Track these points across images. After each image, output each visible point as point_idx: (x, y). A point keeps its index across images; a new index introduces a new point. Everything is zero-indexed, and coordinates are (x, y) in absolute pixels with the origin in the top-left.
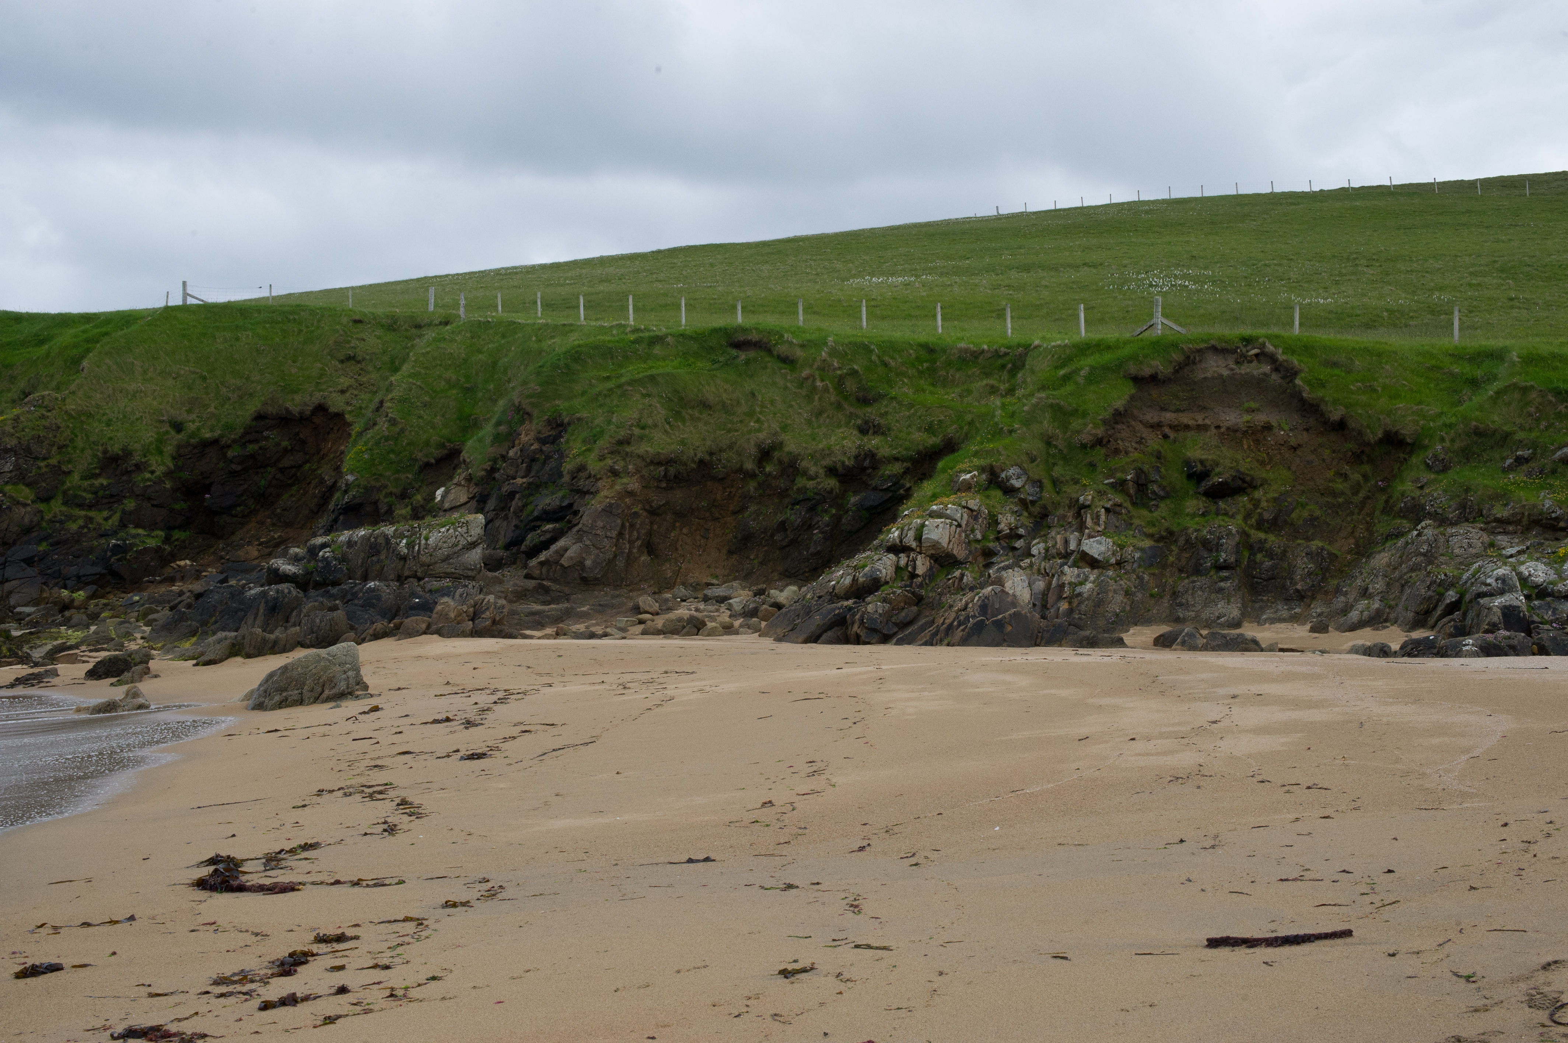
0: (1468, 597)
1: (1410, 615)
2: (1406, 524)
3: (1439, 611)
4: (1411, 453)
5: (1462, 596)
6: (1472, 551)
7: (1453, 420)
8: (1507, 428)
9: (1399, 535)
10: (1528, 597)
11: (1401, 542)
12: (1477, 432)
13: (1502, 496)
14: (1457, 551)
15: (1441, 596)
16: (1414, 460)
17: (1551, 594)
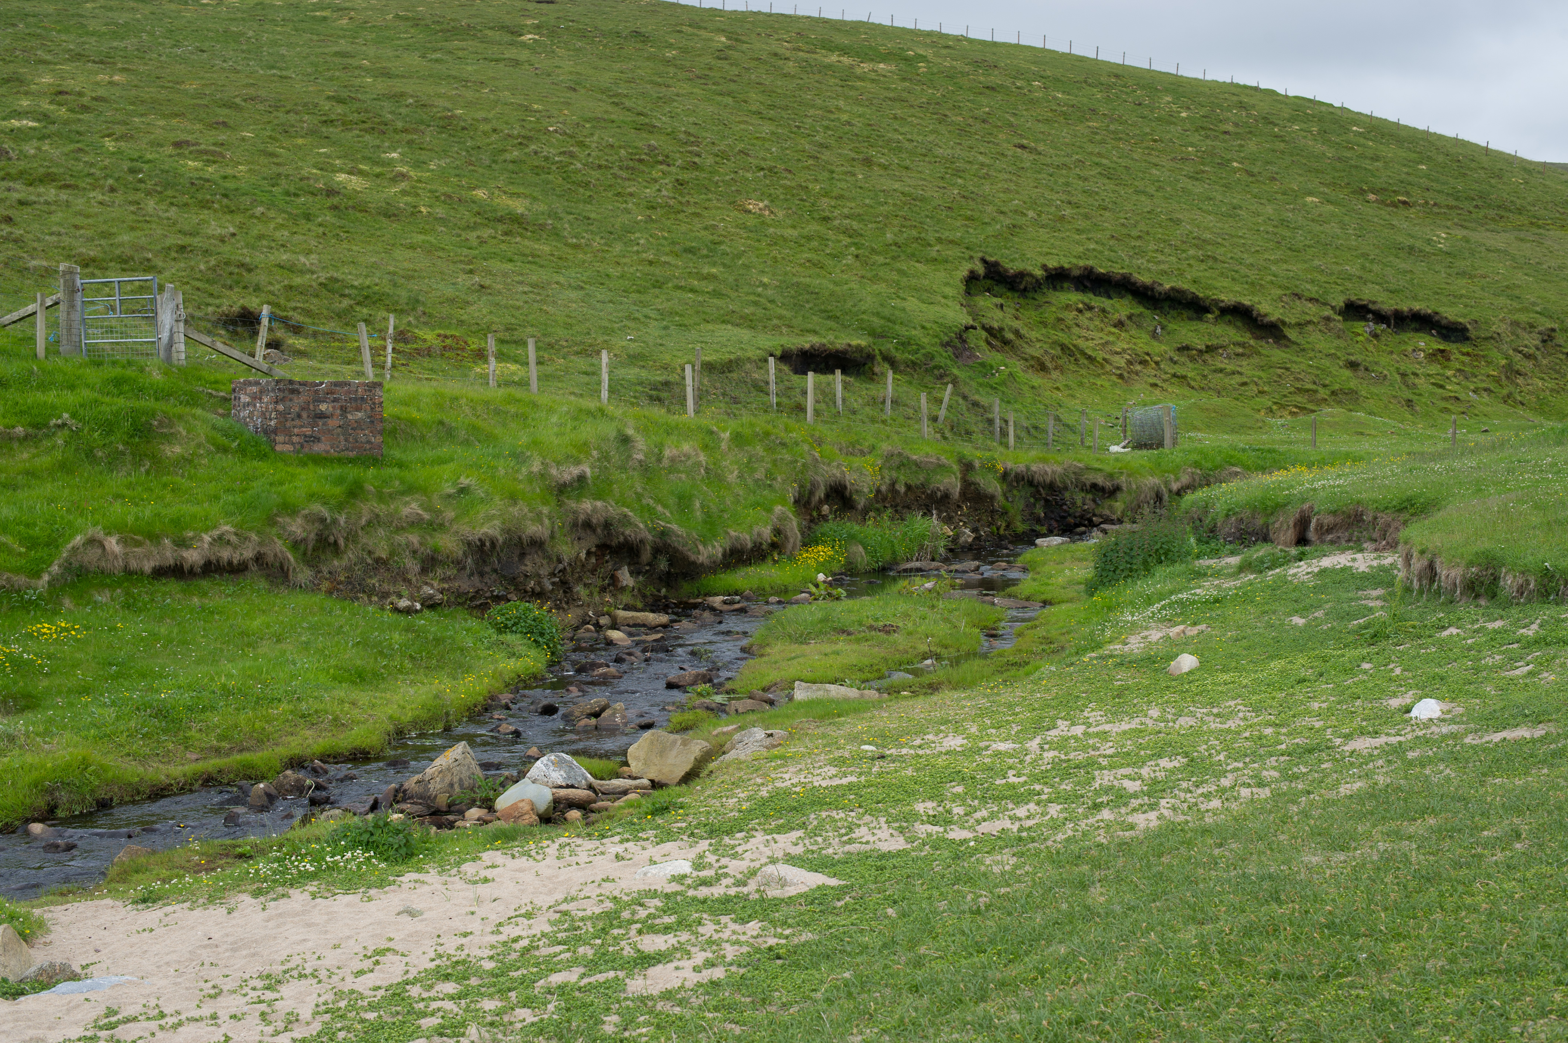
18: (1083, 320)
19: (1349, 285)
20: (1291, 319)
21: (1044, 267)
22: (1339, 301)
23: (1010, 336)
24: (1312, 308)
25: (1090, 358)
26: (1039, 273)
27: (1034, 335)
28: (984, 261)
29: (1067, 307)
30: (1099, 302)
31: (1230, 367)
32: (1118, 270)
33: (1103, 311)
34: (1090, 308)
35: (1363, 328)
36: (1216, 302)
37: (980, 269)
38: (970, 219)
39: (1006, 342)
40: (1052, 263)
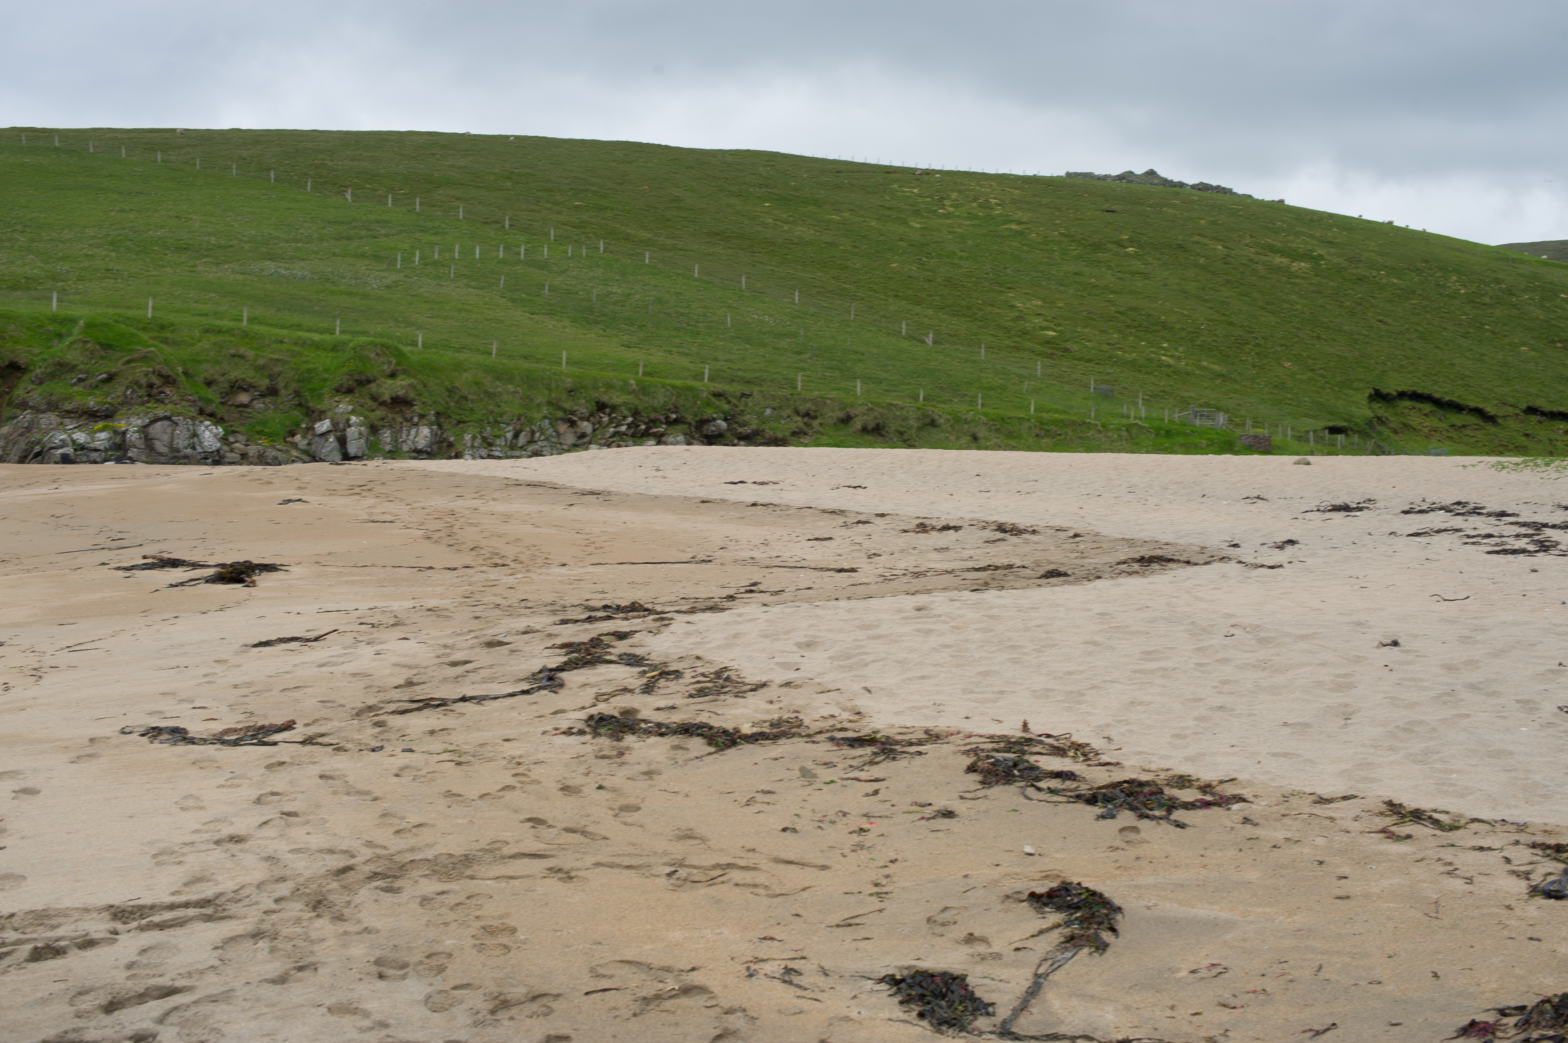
0: (45, 449)
1: (17, 458)
2: (18, 411)
3: (31, 457)
4: (24, 373)
5: (43, 448)
6: (51, 426)
7: (46, 357)
8: (75, 362)
9: (16, 417)
10: (75, 450)
11: (15, 421)
12: (60, 364)
13: (68, 398)
14: (44, 427)
15: (33, 448)
16: (25, 377)
17: (86, 449)
18: (1412, 413)
19: (1530, 398)
20: (1500, 414)
21: (1397, 391)
22: (1524, 406)
23: (1384, 419)
24: (1510, 409)
25: (1414, 429)
26: (1395, 393)
27: (1392, 419)
28: (1374, 389)
29: (1405, 408)
30: (1419, 405)
31: (1472, 434)
32: (1426, 392)
33: (1420, 409)
34: (1414, 408)
35: (1534, 418)
36: (1468, 406)
37: (1372, 392)
38: (1365, 367)
39: (1383, 422)
40: (1400, 389)
